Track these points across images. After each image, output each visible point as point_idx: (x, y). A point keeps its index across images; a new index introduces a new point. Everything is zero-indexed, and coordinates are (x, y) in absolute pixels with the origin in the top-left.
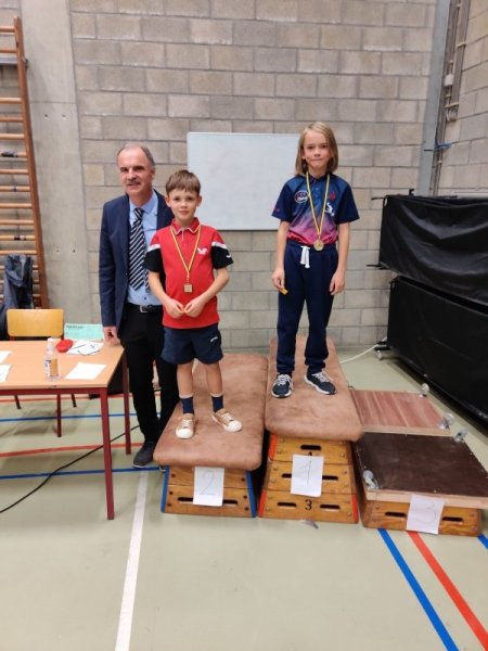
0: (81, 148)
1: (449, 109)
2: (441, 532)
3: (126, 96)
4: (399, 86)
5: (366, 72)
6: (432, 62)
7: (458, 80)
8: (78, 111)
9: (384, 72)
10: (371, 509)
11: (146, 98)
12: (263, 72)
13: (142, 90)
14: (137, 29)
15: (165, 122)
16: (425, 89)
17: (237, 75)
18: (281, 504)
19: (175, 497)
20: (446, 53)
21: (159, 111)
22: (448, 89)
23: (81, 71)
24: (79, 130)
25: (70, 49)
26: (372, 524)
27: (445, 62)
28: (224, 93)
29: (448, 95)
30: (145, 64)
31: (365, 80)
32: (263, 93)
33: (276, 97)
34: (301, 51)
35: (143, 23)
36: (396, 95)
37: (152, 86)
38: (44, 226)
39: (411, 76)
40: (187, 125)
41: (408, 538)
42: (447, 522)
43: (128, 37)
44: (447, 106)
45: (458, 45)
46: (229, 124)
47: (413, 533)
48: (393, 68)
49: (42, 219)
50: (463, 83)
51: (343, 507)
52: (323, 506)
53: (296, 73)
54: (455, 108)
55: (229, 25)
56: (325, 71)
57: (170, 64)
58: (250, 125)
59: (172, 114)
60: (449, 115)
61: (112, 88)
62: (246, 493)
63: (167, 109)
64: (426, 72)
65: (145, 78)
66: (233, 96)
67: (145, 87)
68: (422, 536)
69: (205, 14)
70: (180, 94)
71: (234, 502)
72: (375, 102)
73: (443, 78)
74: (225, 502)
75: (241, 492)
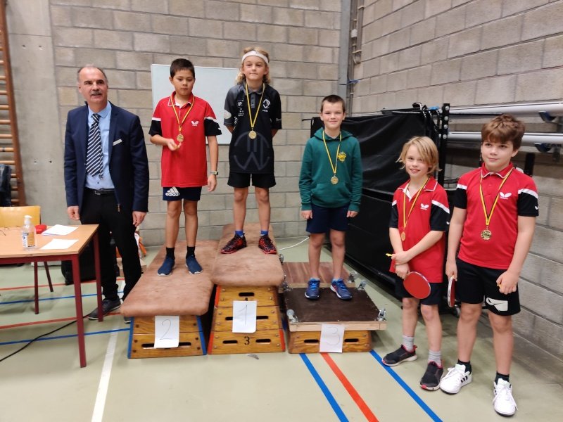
0: (56, 74)
1: (355, 54)
2: (344, 351)
3: (96, 32)
4: (319, 36)
5: (293, 24)
6: (341, 20)
7: (360, 33)
8: (53, 43)
9: (307, 25)
10: (294, 339)
11: (114, 34)
12: (213, 19)
13: (111, 28)
15: (131, 55)
16: (338, 39)
17: (191, 20)
18: (225, 342)
19: (139, 344)
20: (351, 14)
21: (126, 46)
22: (353, 40)
23: (55, 10)
24: (55, 58)
26: (294, 350)
27: (351, 20)
28: (181, 34)
29: (354, 45)
30: (113, 7)
31: (292, 30)
32: (213, 35)
33: (224, 39)
36: (316, 43)
37: (119, 25)
38: (21, 140)
39: (327, 29)
40: (150, 58)
41: (320, 357)
42: (348, 343)
44: (354, 52)
45: (359, 8)
47: (325, 354)
48: (313, 22)
49: (20, 134)
50: (364, 36)
51: (273, 340)
52: (259, 341)
53: (239, 21)
54: (359, 54)
56: (262, 21)
57: (134, 8)
58: (204, 60)
59: (137, 49)
60: (356, 60)
61: (83, 25)
62: (198, 335)
63: (133, 44)
64: (338, 27)
65: (113, 19)
66: (189, 36)
67: (113, 25)
68: (330, 355)
70: (144, 32)
71: (189, 344)
72: (301, 47)
73: (350, 31)
74: (181, 344)
75: (194, 335)
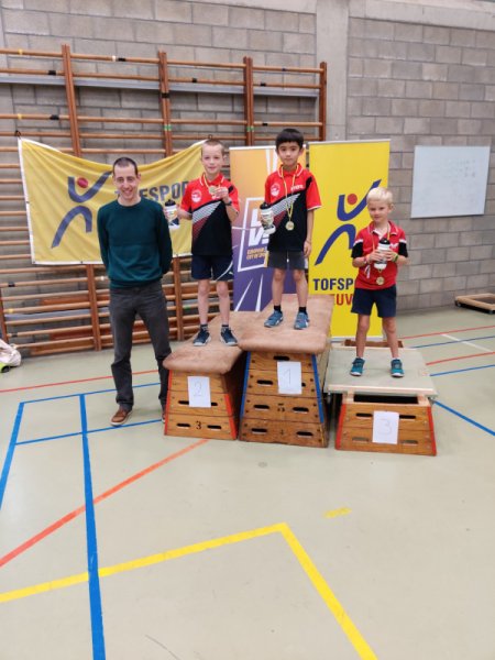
3: (379, 119)
8: (346, 131)
11: (391, 120)
12: (464, 101)
13: (389, 115)
14: (389, 70)
15: (401, 138)
17: (449, 104)
21: (398, 130)
23: (351, 101)
25: (345, 86)
28: (439, 116)
30: (392, 96)
32: (463, 116)
33: (471, 119)
34: (487, 87)
35: (393, 65)
37: (395, 112)
40: (413, 140)
43: (382, 76)
46: (440, 139)
53: (484, 101)
55: (445, 67)
57: (407, 96)
58: (453, 139)
59: (406, 132)
61: (369, 114)
63: (403, 129)
65: (391, 106)
66: (445, 118)
67: (390, 111)
69: (431, 59)
70: (412, 117)
